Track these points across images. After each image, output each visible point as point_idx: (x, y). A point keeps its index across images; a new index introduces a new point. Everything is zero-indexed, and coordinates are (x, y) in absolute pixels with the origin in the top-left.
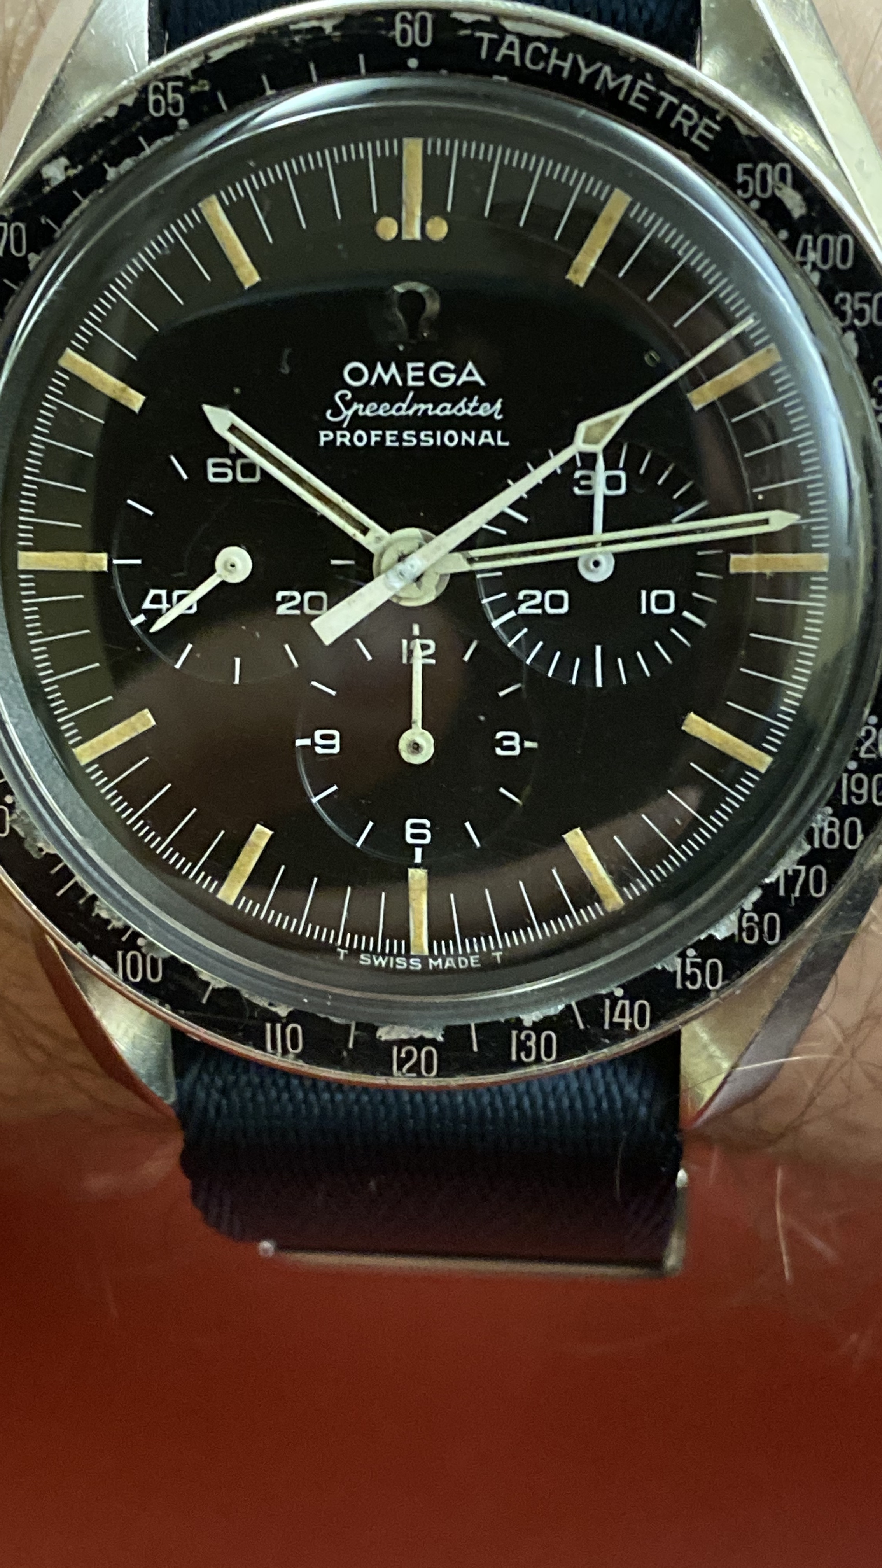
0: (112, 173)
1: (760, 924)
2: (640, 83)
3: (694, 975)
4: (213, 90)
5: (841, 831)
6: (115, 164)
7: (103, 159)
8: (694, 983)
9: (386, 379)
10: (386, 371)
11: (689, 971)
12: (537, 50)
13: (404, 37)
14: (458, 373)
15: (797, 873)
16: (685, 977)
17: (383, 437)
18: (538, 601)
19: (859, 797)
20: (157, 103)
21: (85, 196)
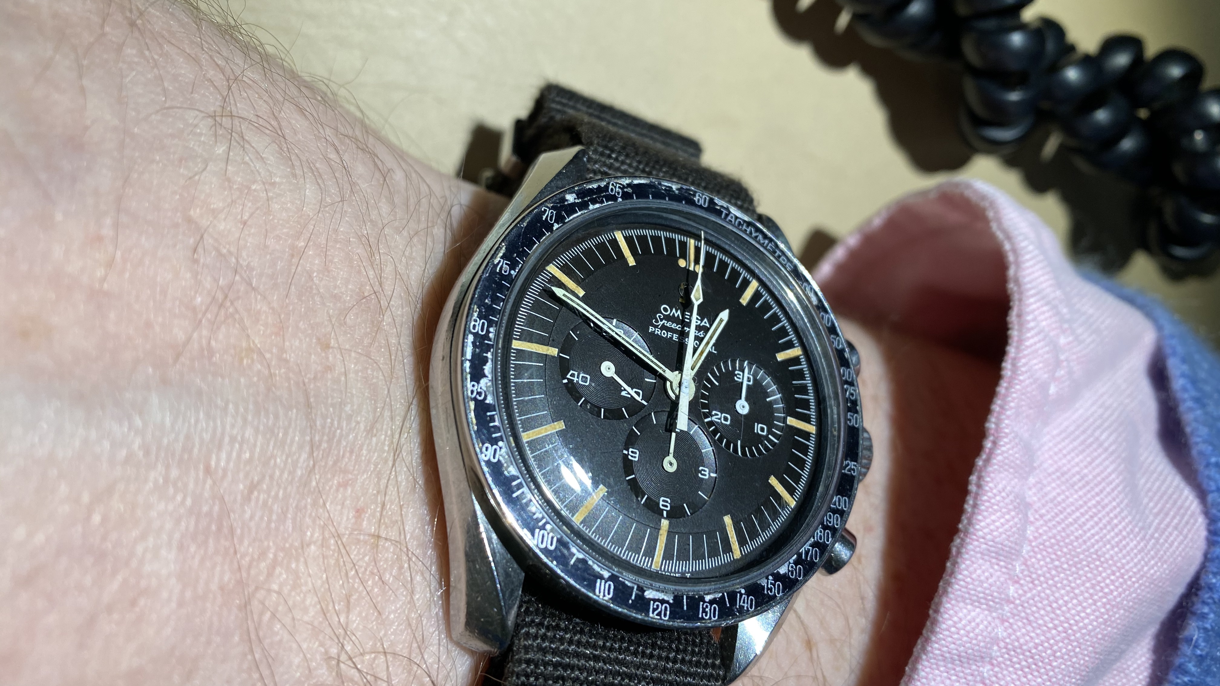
0: (591, 207)
1: (796, 570)
2: (770, 244)
3: (771, 588)
4: (633, 193)
5: (824, 534)
6: (593, 204)
7: (589, 200)
8: (771, 592)
9: (676, 315)
10: (677, 312)
11: (769, 586)
12: (740, 222)
13: (699, 201)
14: (702, 322)
15: (809, 550)
16: (768, 589)
17: (673, 336)
18: (719, 417)
19: (830, 522)
20: (612, 190)
21: (580, 211)
